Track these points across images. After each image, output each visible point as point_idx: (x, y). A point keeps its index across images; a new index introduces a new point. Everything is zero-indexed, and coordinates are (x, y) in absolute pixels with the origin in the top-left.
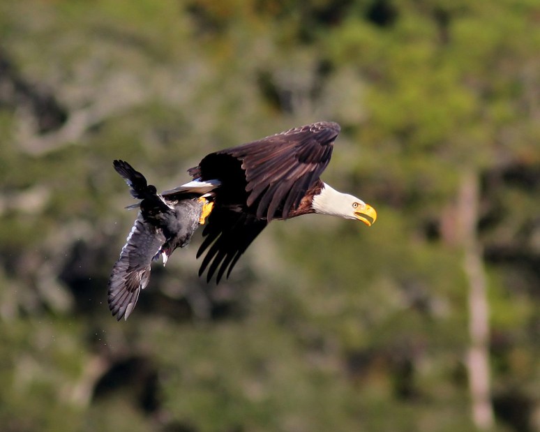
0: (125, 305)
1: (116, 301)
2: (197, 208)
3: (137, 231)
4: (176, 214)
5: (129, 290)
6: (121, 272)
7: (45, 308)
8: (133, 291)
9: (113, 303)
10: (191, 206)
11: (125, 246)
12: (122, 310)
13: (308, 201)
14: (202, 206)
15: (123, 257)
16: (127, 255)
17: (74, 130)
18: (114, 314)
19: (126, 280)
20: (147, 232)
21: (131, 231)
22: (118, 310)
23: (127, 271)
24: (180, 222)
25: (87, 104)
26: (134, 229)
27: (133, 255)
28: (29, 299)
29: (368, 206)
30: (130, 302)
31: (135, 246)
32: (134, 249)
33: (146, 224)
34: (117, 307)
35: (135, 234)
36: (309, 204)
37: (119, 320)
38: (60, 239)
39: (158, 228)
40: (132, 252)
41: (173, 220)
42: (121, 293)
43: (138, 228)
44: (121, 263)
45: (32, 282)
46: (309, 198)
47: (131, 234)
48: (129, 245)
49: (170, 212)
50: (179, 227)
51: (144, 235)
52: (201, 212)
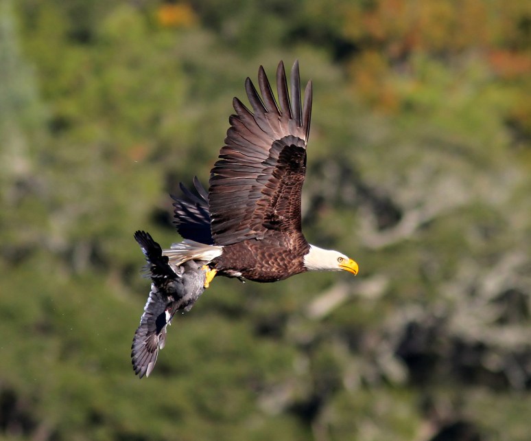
0: (146, 364)
1: (138, 361)
2: (201, 275)
3: (152, 301)
4: (183, 281)
5: (149, 351)
6: (141, 336)
7: (384, 380)
8: (152, 351)
9: (136, 364)
10: (196, 274)
11: (143, 315)
12: (143, 369)
13: (299, 262)
14: (205, 273)
15: (142, 324)
16: (146, 322)
17: (408, 227)
18: (137, 374)
19: (146, 343)
20: (161, 300)
21: (147, 301)
22: (141, 369)
23: (147, 335)
24: (186, 287)
25: (419, 205)
26: (149, 300)
27: (150, 321)
28: (370, 372)
29: (352, 261)
30: (150, 362)
31: (152, 314)
32: (151, 316)
33: (159, 294)
34: (139, 367)
35: (151, 304)
36: (301, 264)
37: (141, 378)
38: (396, 320)
39: (169, 296)
40: (149, 319)
41: (181, 286)
42: (143, 354)
43: (152, 299)
44: (141, 330)
45: (373, 358)
46: (300, 259)
47: (147, 304)
48: (147, 313)
49: (178, 280)
50: (186, 292)
51: (158, 304)
52: (205, 278)
